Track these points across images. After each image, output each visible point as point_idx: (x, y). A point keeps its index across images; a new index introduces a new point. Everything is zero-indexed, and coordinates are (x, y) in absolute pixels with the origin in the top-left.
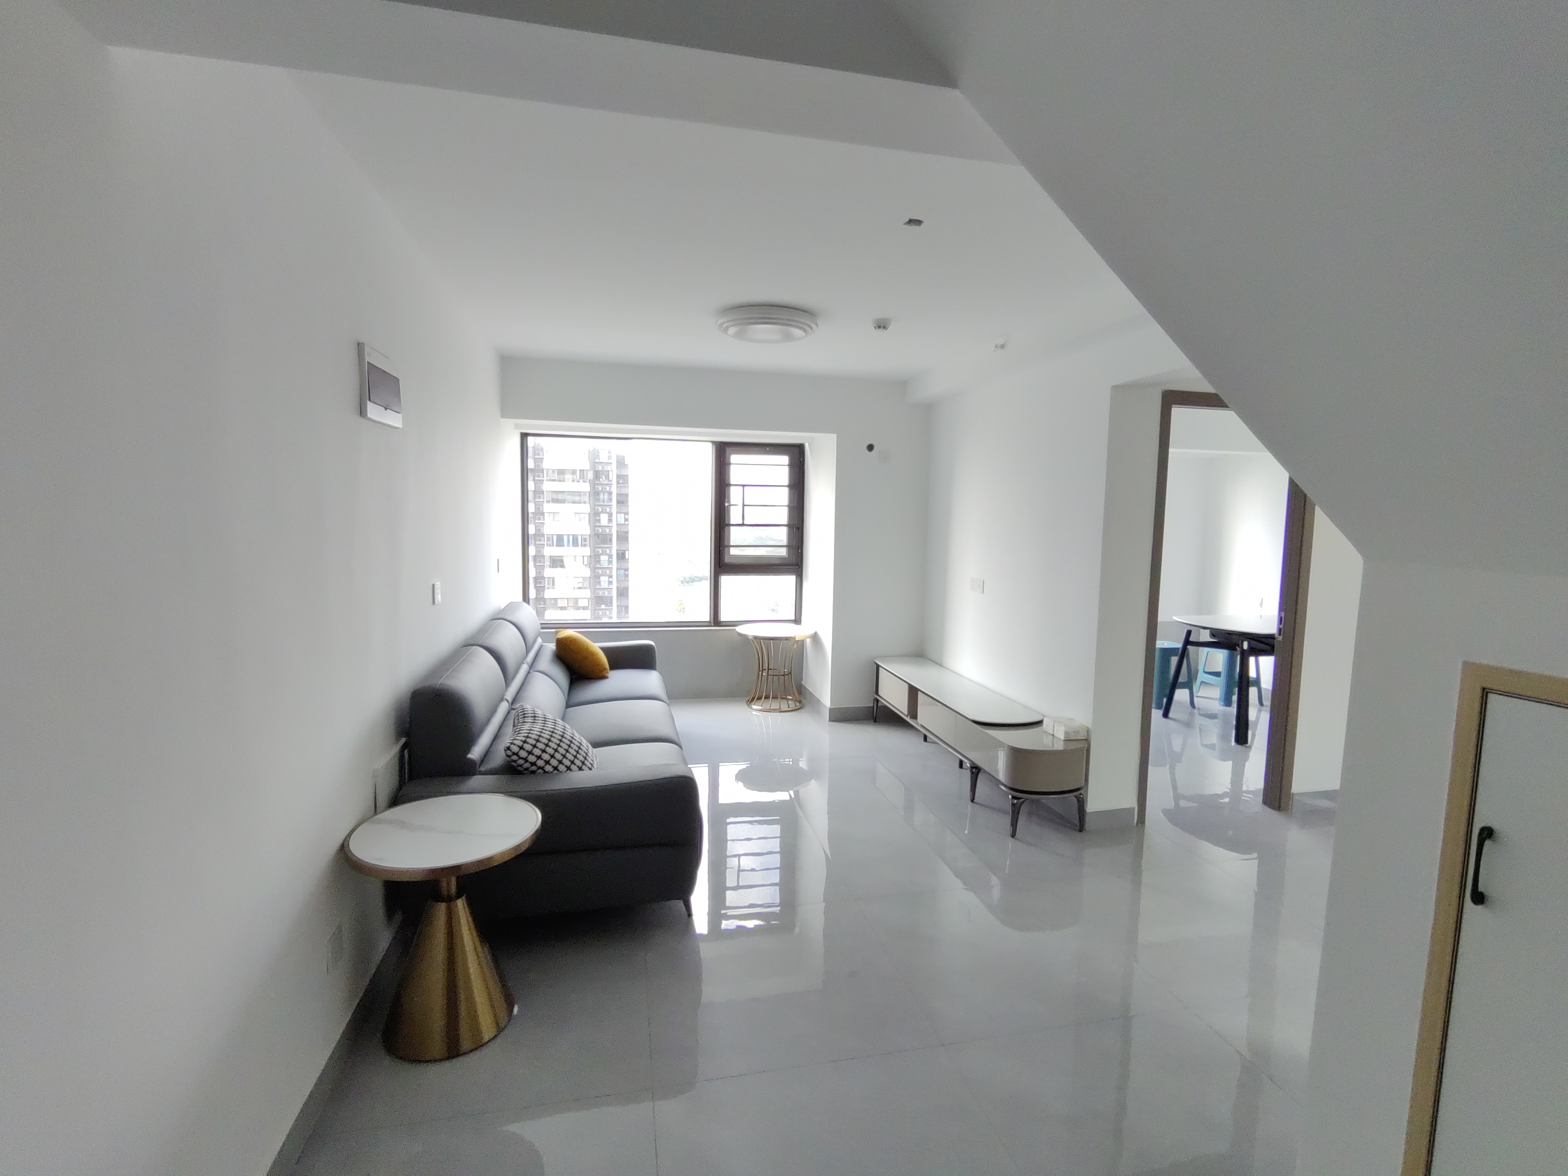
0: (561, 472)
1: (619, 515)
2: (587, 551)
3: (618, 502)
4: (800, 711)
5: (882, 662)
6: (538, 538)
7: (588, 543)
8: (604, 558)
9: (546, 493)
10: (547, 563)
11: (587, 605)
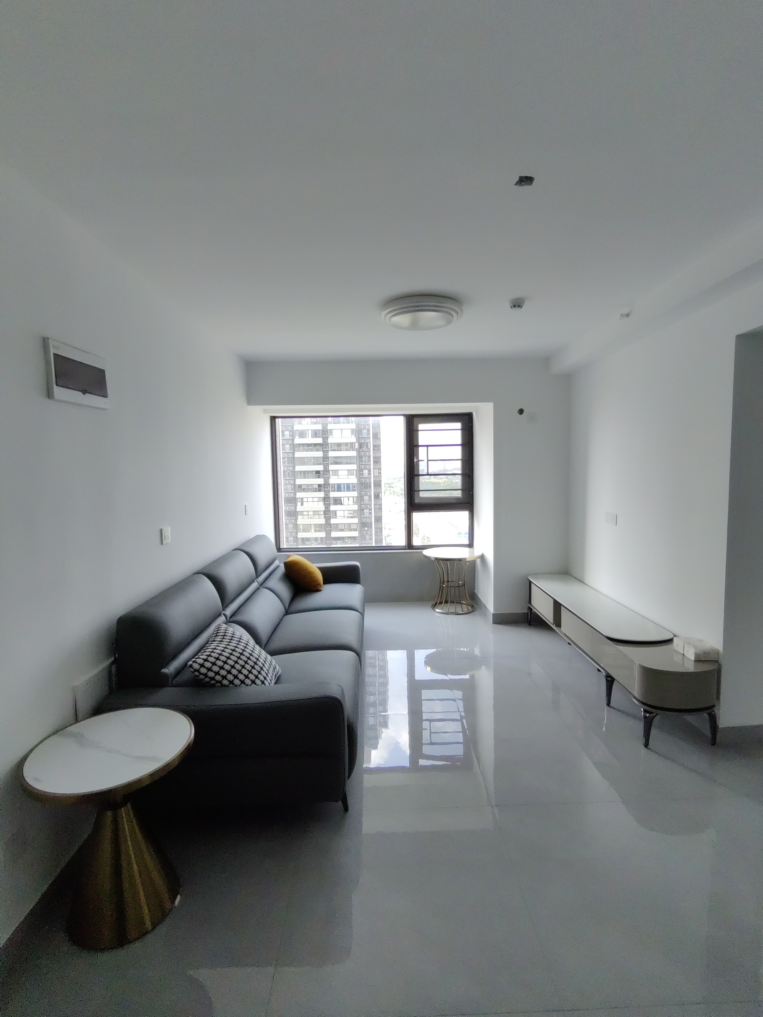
0: (339, 445)
1: (375, 470)
2: (355, 494)
3: (374, 462)
4: (472, 614)
5: (534, 580)
6: (326, 486)
7: (356, 489)
8: (366, 498)
9: (330, 458)
10: (332, 502)
11: (356, 528)
